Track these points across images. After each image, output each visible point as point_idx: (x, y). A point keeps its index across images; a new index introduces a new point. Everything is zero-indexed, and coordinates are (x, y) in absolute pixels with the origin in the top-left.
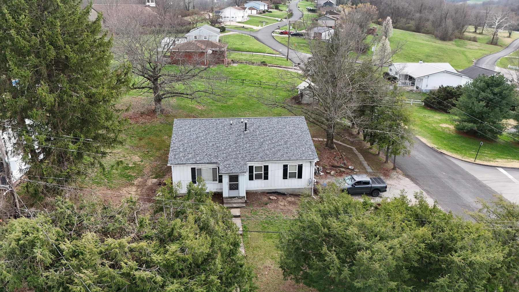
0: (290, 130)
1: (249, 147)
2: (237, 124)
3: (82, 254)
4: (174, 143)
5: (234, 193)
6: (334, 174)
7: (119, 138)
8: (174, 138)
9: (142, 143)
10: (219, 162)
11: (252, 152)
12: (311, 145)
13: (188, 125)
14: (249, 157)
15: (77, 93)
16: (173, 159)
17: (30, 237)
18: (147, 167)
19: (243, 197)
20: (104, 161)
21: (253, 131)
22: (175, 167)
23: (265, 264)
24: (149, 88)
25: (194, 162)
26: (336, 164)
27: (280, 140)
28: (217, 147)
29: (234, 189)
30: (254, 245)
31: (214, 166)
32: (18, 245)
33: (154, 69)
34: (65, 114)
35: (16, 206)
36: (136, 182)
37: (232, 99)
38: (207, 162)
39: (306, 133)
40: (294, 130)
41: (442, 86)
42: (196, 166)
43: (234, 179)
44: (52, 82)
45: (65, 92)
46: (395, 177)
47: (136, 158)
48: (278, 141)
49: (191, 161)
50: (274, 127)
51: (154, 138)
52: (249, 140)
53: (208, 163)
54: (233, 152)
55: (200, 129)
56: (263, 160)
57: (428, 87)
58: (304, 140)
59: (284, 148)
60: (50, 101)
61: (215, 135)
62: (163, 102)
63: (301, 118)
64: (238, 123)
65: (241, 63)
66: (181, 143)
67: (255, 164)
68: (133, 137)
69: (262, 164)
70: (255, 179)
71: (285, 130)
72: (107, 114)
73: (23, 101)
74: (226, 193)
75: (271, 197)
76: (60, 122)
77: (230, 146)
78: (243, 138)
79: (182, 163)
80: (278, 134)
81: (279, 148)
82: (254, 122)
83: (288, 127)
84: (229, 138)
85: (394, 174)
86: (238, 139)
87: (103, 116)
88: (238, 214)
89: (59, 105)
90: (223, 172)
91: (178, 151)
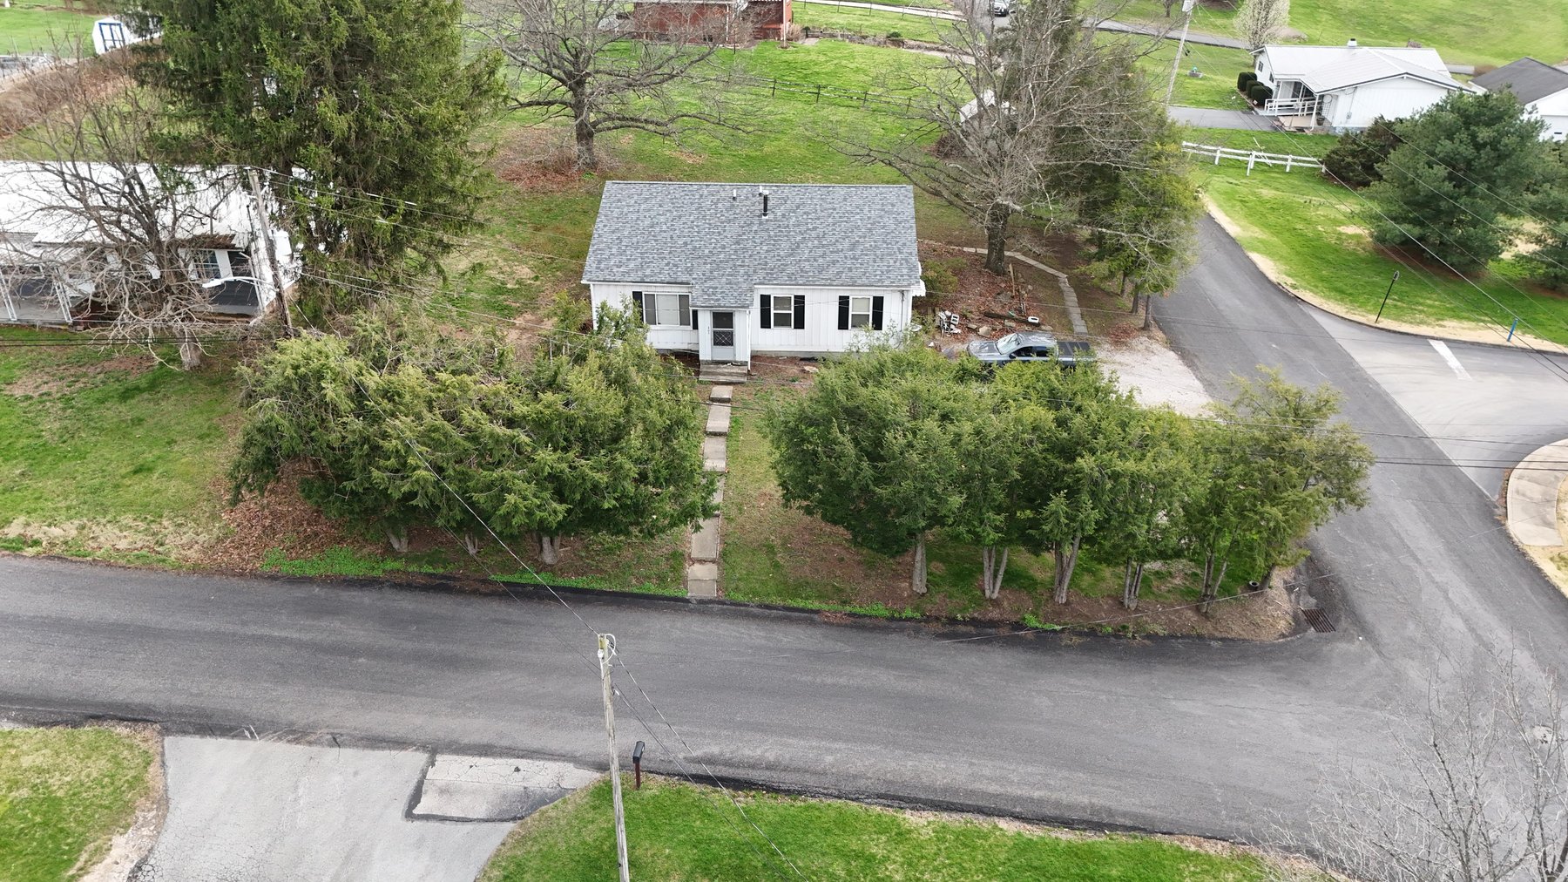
0: (869, 218)
1: (767, 251)
2: (747, 198)
3: (399, 395)
4: (600, 236)
5: (723, 353)
6: (987, 332)
7: (479, 216)
8: (601, 225)
9: (541, 238)
10: (694, 282)
11: (771, 265)
12: (911, 254)
13: (636, 197)
14: (761, 274)
15: (392, 114)
16: (593, 270)
17: (315, 364)
18: (547, 292)
19: (744, 364)
20: (444, 262)
21: (784, 216)
22: (597, 287)
23: (764, 490)
24: (563, 103)
25: (639, 280)
26: (998, 310)
27: (841, 240)
28: (695, 249)
29: (723, 344)
30: (747, 454)
31: (683, 291)
32: (296, 374)
33: (576, 56)
34: (369, 157)
35: (286, 322)
36: (519, 321)
37: (776, 139)
38: (668, 279)
39: (907, 225)
40: (881, 217)
41: (1382, 117)
42: (645, 290)
43: (723, 320)
44: (344, 89)
45: (369, 111)
46: (1140, 347)
47: (524, 272)
48: (837, 241)
49: (633, 277)
50: (835, 209)
51: (569, 228)
52: (769, 236)
53: (668, 283)
54: (727, 262)
55: (660, 206)
56: (792, 280)
57: (1350, 120)
58: (897, 242)
59: (846, 257)
60: (341, 129)
61: (693, 222)
62: (597, 141)
63: (903, 190)
64: (750, 195)
65: (832, 36)
66: (614, 236)
67: (774, 292)
68: (519, 223)
69: (790, 292)
70: (775, 325)
71: (858, 217)
72: (449, 160)
73: (288, 129)
74: (706, 352)
75: (807, 368)
76: (360, 173)
77: (724, 247)
78: (756, 231)
79: (612, 279)
80: (840, 226)
81: (835, 257)
82: (784, 195)
83: (866, 211)
84: (725, 231)
85: (1141, 341)
86: (744, 234)
87: (443, 165)
88: (726, 396)
89: (357, 138)
90: (699, 303)
91: (607, 252)
